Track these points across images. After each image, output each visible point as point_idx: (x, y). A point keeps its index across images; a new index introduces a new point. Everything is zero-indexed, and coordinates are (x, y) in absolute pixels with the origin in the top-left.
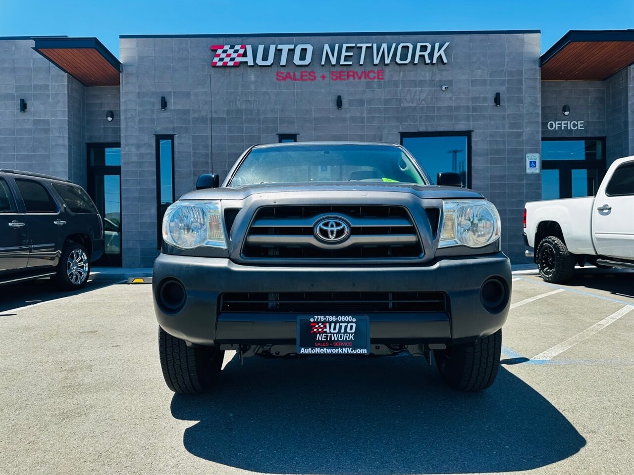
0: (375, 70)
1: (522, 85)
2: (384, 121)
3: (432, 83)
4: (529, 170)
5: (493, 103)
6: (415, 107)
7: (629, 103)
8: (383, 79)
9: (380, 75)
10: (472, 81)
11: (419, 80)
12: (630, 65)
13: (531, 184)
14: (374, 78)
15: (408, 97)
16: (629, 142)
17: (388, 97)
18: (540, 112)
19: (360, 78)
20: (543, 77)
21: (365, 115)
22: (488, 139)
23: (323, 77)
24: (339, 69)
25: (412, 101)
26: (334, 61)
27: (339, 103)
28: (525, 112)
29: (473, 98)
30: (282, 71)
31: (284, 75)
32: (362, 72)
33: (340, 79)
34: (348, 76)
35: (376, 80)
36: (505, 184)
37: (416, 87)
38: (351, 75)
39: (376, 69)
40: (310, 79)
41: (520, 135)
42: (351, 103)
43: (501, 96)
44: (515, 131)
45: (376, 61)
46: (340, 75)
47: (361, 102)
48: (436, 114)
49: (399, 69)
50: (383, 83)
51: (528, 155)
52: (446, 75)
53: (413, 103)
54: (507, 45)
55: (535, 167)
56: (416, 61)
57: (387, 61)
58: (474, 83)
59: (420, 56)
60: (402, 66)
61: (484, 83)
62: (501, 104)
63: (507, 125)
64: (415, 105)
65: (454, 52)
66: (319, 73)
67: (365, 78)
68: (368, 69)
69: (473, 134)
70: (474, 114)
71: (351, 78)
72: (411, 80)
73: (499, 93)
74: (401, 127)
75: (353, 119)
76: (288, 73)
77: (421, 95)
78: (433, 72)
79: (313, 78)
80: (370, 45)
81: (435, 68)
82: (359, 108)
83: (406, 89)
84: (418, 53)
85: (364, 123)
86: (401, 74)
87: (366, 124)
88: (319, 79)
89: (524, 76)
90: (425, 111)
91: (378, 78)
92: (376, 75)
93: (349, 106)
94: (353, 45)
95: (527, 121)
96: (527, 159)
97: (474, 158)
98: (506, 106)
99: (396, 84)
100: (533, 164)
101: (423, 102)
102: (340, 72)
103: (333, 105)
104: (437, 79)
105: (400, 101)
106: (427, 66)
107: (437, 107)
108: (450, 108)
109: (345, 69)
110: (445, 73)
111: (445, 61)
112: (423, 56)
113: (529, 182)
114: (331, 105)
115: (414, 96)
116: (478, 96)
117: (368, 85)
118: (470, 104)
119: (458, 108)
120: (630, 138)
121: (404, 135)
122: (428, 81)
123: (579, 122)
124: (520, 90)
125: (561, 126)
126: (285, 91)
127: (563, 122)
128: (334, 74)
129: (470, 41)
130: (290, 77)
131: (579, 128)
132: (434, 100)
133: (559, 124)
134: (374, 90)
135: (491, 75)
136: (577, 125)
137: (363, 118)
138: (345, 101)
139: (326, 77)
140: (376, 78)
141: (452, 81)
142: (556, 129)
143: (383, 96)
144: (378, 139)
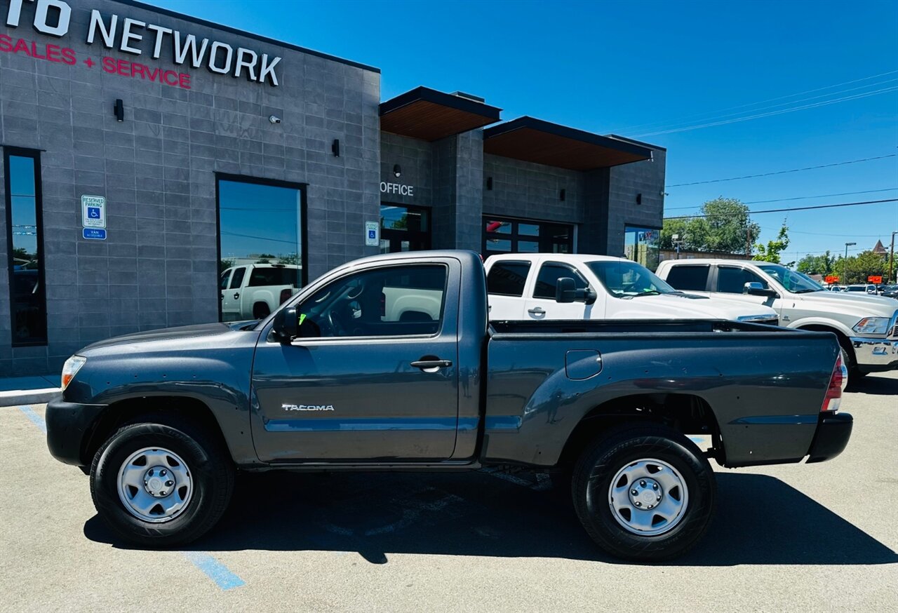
0: (176, 71)
1: (361, 135)
2: (192, 152)
3: (256, 108)
5: (330, 152)
6: (235, 139)
7: (457, 175)
8: (189, 87)
9: (184, 81)
10: (307, 118)
11: (240, 101)
12: (459, 133)
14: (175, 83)
15: (225, 123)
17: (197, 117)
18: (380, 173)
19: (153, 78)
20: (383, 127)
21: (162, 137)
22: (325, 197)
23: (89, 63)
24: (117, 56)
25: (231, 129)
26: (110, 42)
27: (118, 110)
28: (364, 170)
29: (307, 139)
30: (8, 35)
31: (14, 43)
32: (156, 71)
33: (120, 73)
34: (133, 71)
35: (178, 87)
37: (236, 110)
38: (137, 71)
39: (178, 71)
40: (64, 60)
41: (359, 197)
42: (138, 114)
43: (340, 144)
44: (354, 191)
45: (180, 59)
46: (120, 67)
47: (155, 117)
48: (262, 153)
49: (211, 79)
50: (188, 93)
51: (367, 223)
52: (274, 102)
53: (232, 132)
54: (345, 79)
56: (238, 74)
57: (197, 63)
58: (309, 120)
59: (242, 67)
60: (216, 75)
61: (320, 122)
62: (340, 155)
63: (346, 183)
64: (234, 135)
65: (284, 73)
66: (81, 54)
67: (161, 80)
68: (165, 68)
69: (309, 189)
70: (309, 161)
71: (138, 75)
72: (228, 99)
73: (338, 140)
74: (216, 165)
75: (143, 140)
76: (21, 41)
77: (243, 123)
78: (258, 93)
79: (71, 60)
80: (170, 31)
81: (260, 89)
82: (151, 124)
83: (222, 110)
84: (240, 63)
85: (159, 148)
86: (215, 85)
87: (163, 151)
88: (81, 63)
89: (364, 125)
90: (248, 147)
91: (182, 85)
92: (178, 79)
93: (136, 117)
94: (143, 24)
95: (366, 180)
96: (367, 227)
97: (310, 221)
98: (345, 159)
99: (208, 99)
100: (372, 234)
101: (246, 134)
102: (121, 61)
103: (108, 113)
104: (264, 105)
105: (214, 125)
106: (251, 83)
107: (265, 144)
108: (279, 148)
109: (127, 58)
110: (274, 99)
111: (276, 83)
112: (247, 68)
114: (105, 111)
115: (234, 122)
116: (313, 138)
117: (165, 92)
118: (304, 148)
119: (290, 150)
121: (220, 176)
122: (252, 105)
123: (409, 187)
124: (359, 140)
125: (392, 189)
126: (16, 70)
127: (394, 185)
128: (108, 61)
129: (304, 61)
130: (26, 49)
131: (409, 194)
132: (261, 134)
133: (390, 186)
134: (176, 102)
135: (329, 113)
136: (407, 190)
137: (159, 141)
138: (128, 109)
139: (94, 64)
140: (179, 84)
141: (282, 111)
142: (388, 192)
143: (189, 113)
144: (183, 177)
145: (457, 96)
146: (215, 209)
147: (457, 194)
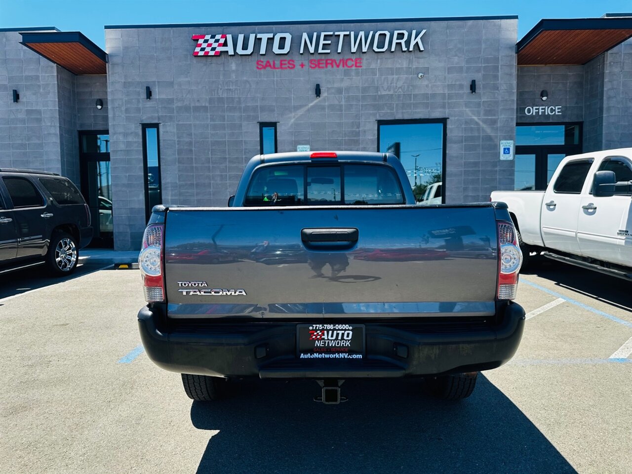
0: (352, 58)
1: (499, 72)
2: (362, 109)
3: (409, 71)
4: (503, 157)
5: (469, 91)
6: (392, 95)
7: (605, 89)
8: (361, 67)
9: (357, 63)
10: (449, 69)
11: (396, 68)
12: (607, 50)
13: (504, 171)
14: (352, 66)
15: (385, 85)
16: (603, 127)
17: (366, 85)
18: (515, 99)
19: (338, 66)
20: (520, 62)
21: (343, 103)
22: (463, 126)
23: (302, 65)
24: (317, 57)
25: (389, 89)
26: (312, 50)
27: (318, 92)
28: (500, 99)
29: (448, 85)
30: (262, 60)
31: (264, 64)
32: (340, 61)
33: (319, 67)
34: (327, 64)
35: (354, 68)
36: (479, 171)
37: (393, 75)
38: (329, 64)
39: (354, 57)
40: (289, 67)
41: (494, 122)
42: (329, 91)
43: (477, 83)
44: (490, 117)
45: (354, 50)
46: (319, 64)
47: (339, 91)
48: (412, 101)
49: (376, 58)
50: (360, 71)
51: (502, 142)
52: (421, 63)
53: (389, 91)
54: (484, 32)
55: (509, 153)
56: (393, 49)
57: (365, 49)
58: (450, 70)
59: (397, 43)
60: (379, 54)
61: (460, 70)
62: (476, 91)
63: (482, 113)
64: (391, 92)
65: (430, 39)
66: (298, 61)
67: (343, 66)
68: (346, 57)
69: (448, 122)
70: (450, 101)
71: (329, 66)
72: (388, 68)
73: (475, 81)
74: (378, 115)
75: (332, 107)
76: (268, 62)
77: (398, 83)
78: (410, 59)
79: (293, 66)
80: (348, 33)
81: (412, 56)
82: (337, 96)
83: (383, 77)
84: (395, 41)
85: (342, 111)
86: (379, 61)
87: (344, 112)
88: (298, 67)
89: (500, 63)
90: (401, 99)
91: (356, 66)
92: (354, 63)
93: (328, 94)
94: (331, 33)
95: (502, 108)
96: (501, 145)
97: (448, 145)
98: (482, 93)
99: (373, 72)
100: (507, 151)
101: (400, 90)
102: (319, 61)
103: (312, 93)
104: (414, 67)
105: (377, 88)
106: (405, 54)
107: (414, 94)
108: (426, 96)
109: (323, 57)
110: (422, 61)
111: (422, 49)
112: (400, 43)
113: (502, 168)
114: (310, 93)
115: (391, 84)
116: (454, 83)
117: (346, 73)
118: (446, 92)
119: (434, 96)
120: (604, 124)
121: (380, 123)
122: (405, 69)
123: (557, 107)
124: (496, 77)
125: (539, 112)
126: (265, 79)
127: (540, 108)
128: (313, 62)
129: (448, 27)
130: (270, 66)
131: (557, 113)
132: (411, 88)
133: (536, 109)
134: (352, 78)
135: (468, 62)
136: (555, 110)
137: (341, 106)
138: (323, 89)
139: (304, 65)
140: (354, 66)
141: (428, 69)
142: (534, 114)
143: (361, 84)
144: (356, 127)
145: (606, 17)
146: (376, 146)
147: (605, 106)
